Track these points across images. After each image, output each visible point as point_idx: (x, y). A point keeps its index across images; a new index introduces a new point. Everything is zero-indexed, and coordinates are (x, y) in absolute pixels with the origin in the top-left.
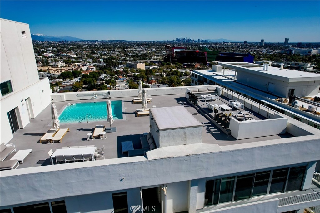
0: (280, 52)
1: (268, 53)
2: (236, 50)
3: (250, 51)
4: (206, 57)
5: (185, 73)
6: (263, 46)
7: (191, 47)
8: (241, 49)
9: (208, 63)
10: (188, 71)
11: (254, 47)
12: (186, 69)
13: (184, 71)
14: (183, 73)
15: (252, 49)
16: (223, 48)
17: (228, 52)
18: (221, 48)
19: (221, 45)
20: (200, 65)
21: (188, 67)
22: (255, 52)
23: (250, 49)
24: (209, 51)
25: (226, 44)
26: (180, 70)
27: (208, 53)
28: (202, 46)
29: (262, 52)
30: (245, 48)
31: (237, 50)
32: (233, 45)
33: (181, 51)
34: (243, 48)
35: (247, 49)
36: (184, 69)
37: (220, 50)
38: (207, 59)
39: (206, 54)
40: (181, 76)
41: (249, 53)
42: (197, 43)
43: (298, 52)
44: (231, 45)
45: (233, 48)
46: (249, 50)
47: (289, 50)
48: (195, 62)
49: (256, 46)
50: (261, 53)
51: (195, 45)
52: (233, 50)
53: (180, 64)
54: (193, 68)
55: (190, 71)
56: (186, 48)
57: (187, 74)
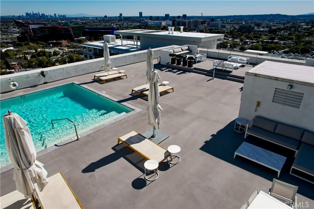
0: (138, 24)
1: (129, 26)
2: (99, 25)
3: (112, 25)
4: (72, 33)
5: (54, 52)
6: (122, 20)
7: (49, 23)
8: (103, 24)
9: (75, 39)
10: (57, 50)
11: (115, 21)
12: (52, 48)
13: (52, 50)
14: (51, 52)
15: (114, 23)
16: (84, 23)
17: (91, 27)
18: (83, 23)
19: (82, 20)
20: (68, 42)
21: (55, 45)
22: (117, 26)
23: (112, 23)
24: (73, 27)
25: (87, 19)
26: (47, 50)
27: (73, 28)
28: (61, 22)
29: (123, 25)
30: (107, 22)
31: (100, 25)
32: (94, 19)
33: (40, 27)
34: (105, 23)
35: (110, 23)
36: (51, 48)
37: (82, 25)
38: (73, 35)
39: (71, 30)
40: (50, 56)
41: (112, 26)
42: (54, 19)
43: (152, 24)
44: (92, 19)
45: (95, 22)
46: (111, 24)
47: (145, 22)
48: (61, 40)
49: (117, 20)
50: (123, 26)
51: (53, 21)
52: (97, 25)
53: (44, 43)
54: (61, 46)
55: (59, 49)
56: (44, 24)
57: (57, 53)
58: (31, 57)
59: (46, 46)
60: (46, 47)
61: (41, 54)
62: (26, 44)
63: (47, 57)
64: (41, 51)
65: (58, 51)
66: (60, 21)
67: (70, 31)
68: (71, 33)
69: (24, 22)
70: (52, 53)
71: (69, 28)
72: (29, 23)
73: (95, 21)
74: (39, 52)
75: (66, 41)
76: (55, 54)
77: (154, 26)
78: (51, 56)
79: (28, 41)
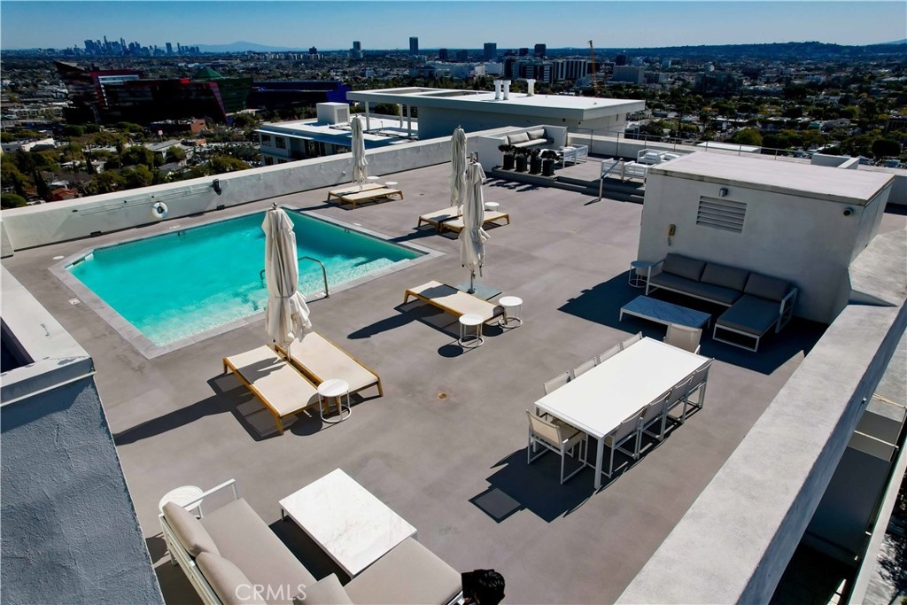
0: (407, 73)
1: (379, 76)
2: (295, 75)
3: (333, 74)
4: (219, 98)
5: (169, 153)
6: (361, 60)
7: (152, 71)
8: (306, 71)
9: (227, 115)
10: (176, 146)
11: (339, 62)
12: (164, 140)
13: (163, 147)
14: (161, 152)
15: (337, 68)
16: (252, 69)
17: (272, 81)
18: (249, 70)
19: (246, 61)
20: (206, 124)
21: (171, 132)
22: (347, 77)
23: (332, 69)
24: (223, 80)
25: (259, 58)
26: (149, 146)
27: (220, 83)
28: (186, 66)
29: (363, 75)
30: (316, 66)
31: (296, 73)
32: (280, 59)
33: (128, 82)
34: (311, 68)
35: (324, 71)
36: (160, 142)
37: (245, 76)
38: (221, 103)
39: (216, 89)
40: (158, 163)
41: (332, 79)
42: (166, 58)
43: (447, 73)
44: (275, 59)
45: (284, 68)
46: (329, 71)
47: (426, 67)
48: (189, 117)
49: (345, 61)
50: (364, 78)
51: (162, 64)
52: (287, 75)
53: (139, 127)
54: (188, 135)
55: (183, 143)
56: (140, 73)
57: (178, 155)
58: (106, 167)
59: (146, 135)
60: (145, 137)
61: (132, 156)
62: (89, 131)
63: (150, 165)
64: (133, 150)
65: (179, 149)
66: (183, 64)
67: (212, 93)
68: (215, 98)
69: (83, 68)
70: (164, 155)
71: (211, 84)
72: (96, 70)
73: (284, 63)
74: (128, 153)
75: (203, 121)
76: (173, 156)
77: (452, 78)
78: (161, 165)
79: (93, 122)
